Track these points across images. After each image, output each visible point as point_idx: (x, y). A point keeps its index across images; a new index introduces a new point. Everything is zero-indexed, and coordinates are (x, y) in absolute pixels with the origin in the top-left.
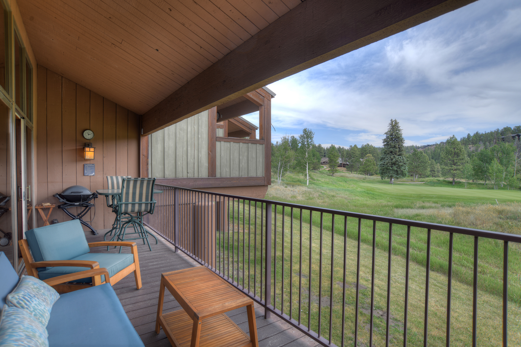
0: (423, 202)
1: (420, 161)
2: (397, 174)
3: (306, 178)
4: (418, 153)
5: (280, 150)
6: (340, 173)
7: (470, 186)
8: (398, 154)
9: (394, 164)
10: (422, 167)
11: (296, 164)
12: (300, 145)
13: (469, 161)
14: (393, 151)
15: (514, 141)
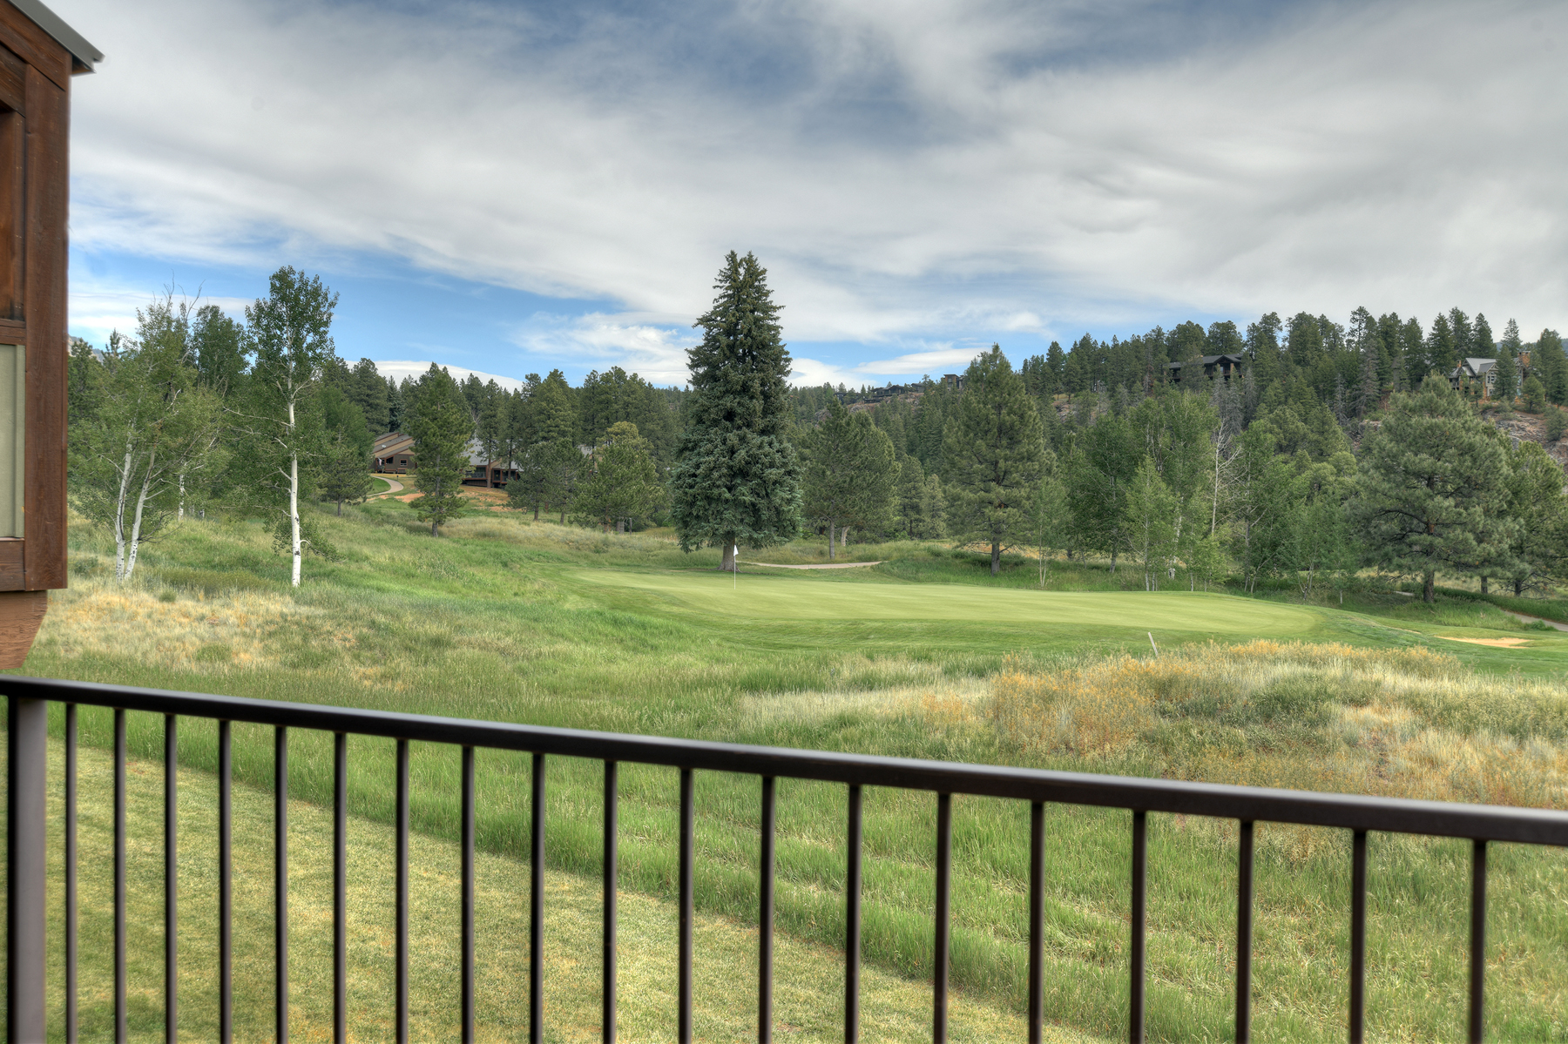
0: (871, 658)
1: (857, 462)
2: (757, 525)
3: (288, 547)
4: (848, 424)
5: (129, 386)
6: (476, 520)
7: (1060, 576)
8: (760, 423)
9: (742, 473)
10: (866, 493)
11: (231, 465)
12: (252, 359)
13: (1055, 464)
14: (739, 410)
15: (1210, 383)
